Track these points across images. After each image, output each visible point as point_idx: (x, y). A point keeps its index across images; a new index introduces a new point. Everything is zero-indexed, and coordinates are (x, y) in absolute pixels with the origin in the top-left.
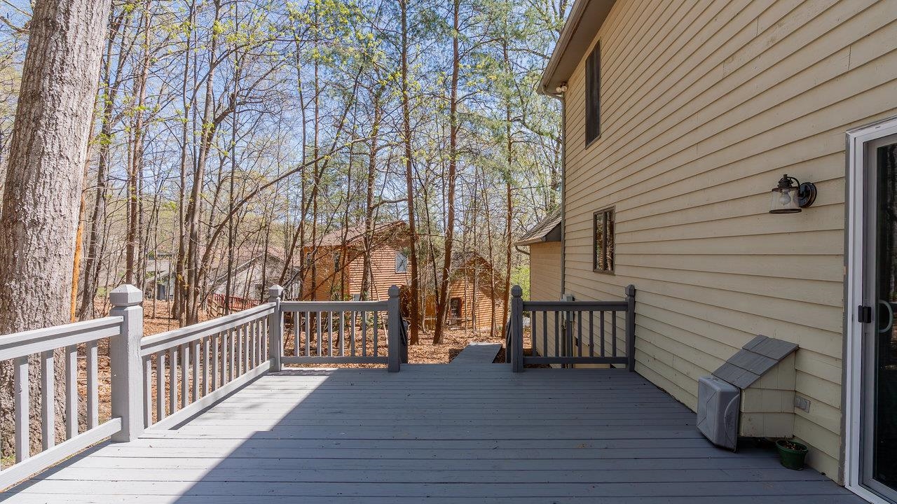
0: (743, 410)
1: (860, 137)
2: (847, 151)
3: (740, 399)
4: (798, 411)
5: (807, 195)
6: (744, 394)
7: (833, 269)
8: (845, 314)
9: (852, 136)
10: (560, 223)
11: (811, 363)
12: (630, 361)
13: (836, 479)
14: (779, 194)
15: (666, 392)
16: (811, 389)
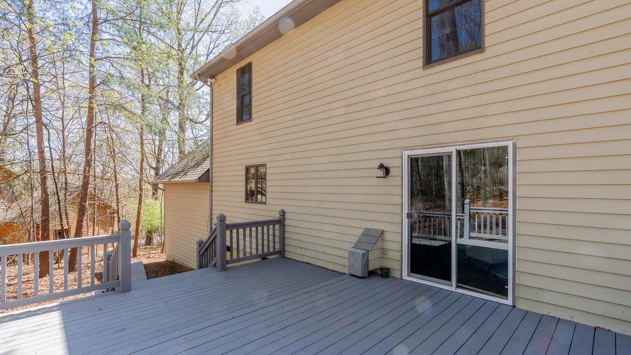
0: (370, 260)
1: (406, 153)
2: (402, 157)
3: (368, 256)
4: (383, 256)
5: (387, 171)
6: (370, 253)
7: (397, 200)
8: (402, 216)
9: (404, 152)
10: (209, 170)
11: (388, 236)
12: (282, 253)
13: (399, 277)
14: (379, 170)
15: (309, 264)
16: (389, 246)
